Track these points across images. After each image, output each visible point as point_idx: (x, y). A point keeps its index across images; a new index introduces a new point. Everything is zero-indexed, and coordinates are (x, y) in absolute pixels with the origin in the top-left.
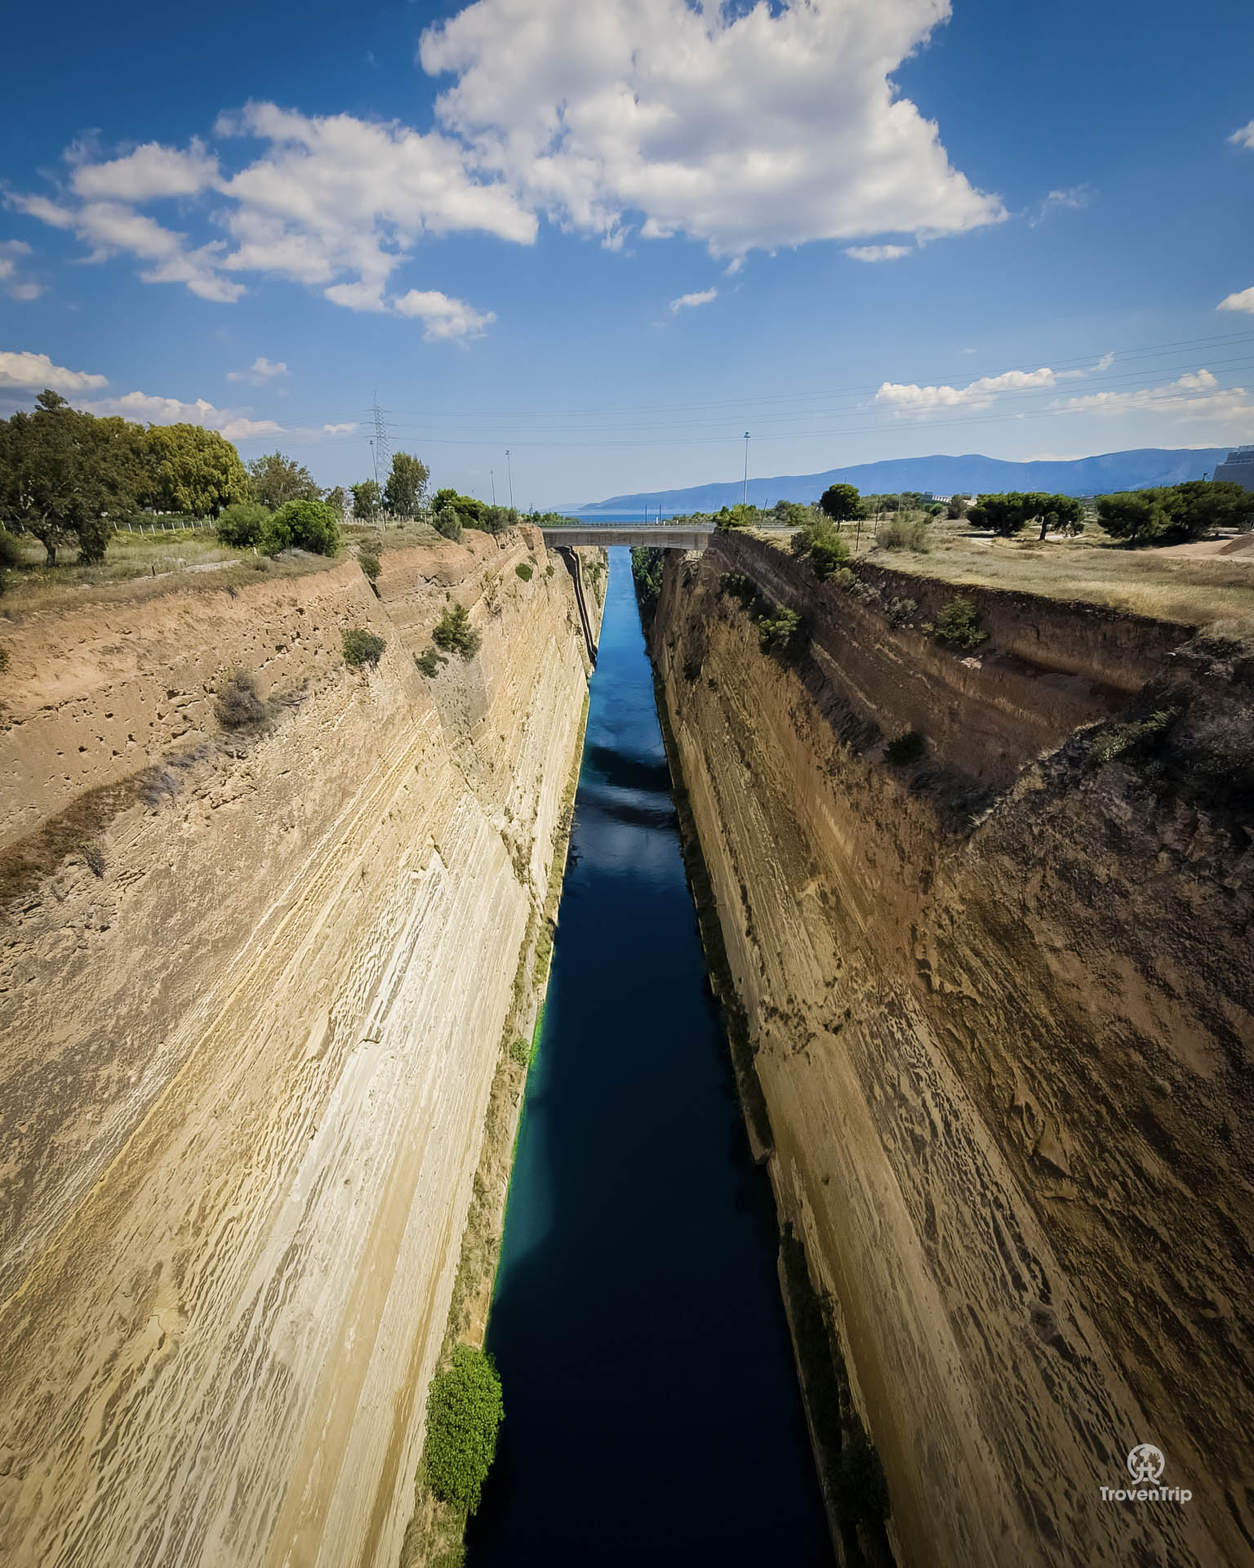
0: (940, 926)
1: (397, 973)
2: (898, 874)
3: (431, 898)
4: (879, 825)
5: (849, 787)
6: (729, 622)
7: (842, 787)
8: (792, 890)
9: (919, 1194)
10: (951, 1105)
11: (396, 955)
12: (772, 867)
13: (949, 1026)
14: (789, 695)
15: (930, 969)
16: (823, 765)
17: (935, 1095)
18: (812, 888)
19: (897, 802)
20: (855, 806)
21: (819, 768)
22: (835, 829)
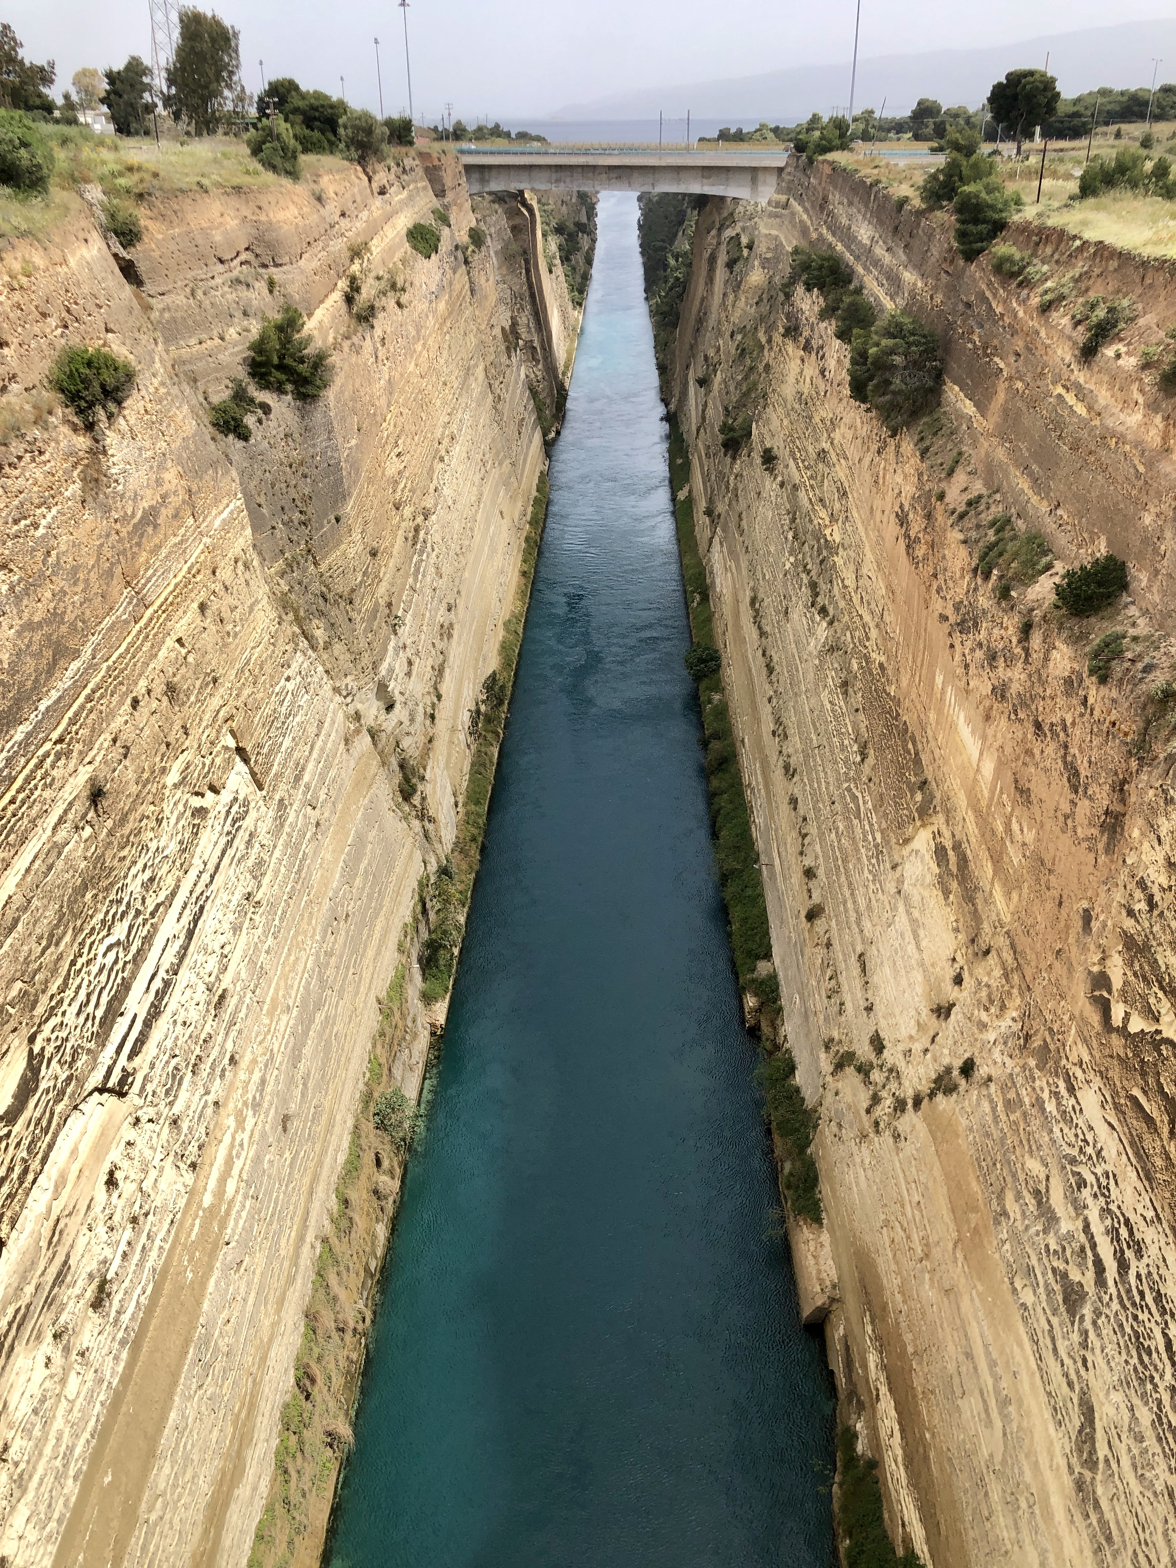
0: (1131, 913)
1: (162, 974)
2: (1066, 817)
3: (229, 844)
4: (1038, 726)
5: (992, 657)
6: (802, 340)
7: (979, 654)
8: (888, 842)
9: (1070, 1384)
10: (1131, 1233)
11: (159, 942)
12: (854, 798)
13: (1136, 1092)
14: (899, 478)
15: (1110, 992)
16: (950, 612)
17: (1106, 1211)
18: (923, 840)
19: (1070, 684)
20: (1000, 692)
21: (944, 618)
22: (965, 732)
